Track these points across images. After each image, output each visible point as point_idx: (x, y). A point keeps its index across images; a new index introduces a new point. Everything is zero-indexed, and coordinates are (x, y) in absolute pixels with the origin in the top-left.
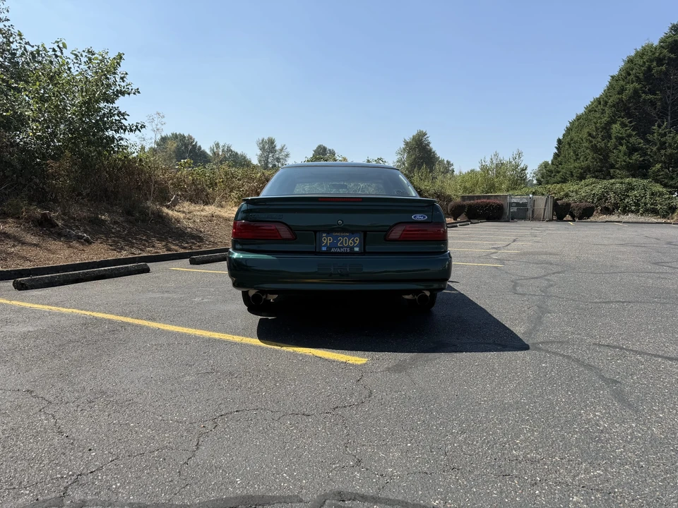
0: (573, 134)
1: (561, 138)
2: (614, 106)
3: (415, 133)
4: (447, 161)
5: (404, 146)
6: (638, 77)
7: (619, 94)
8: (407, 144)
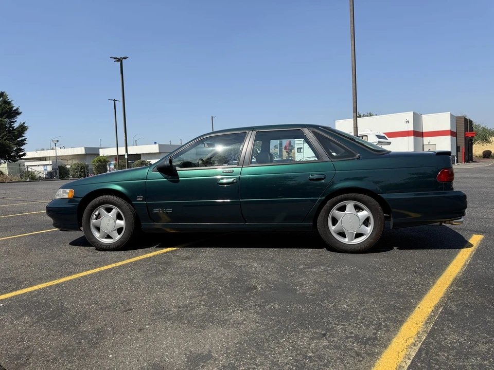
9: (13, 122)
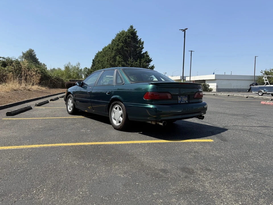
0: (99, 58)
1: (94, 59)
2: (116, 50)
3: (28, 50)
4: (43, 64)
5: (22, 55)
6: (123, 41)
7: (117, 46)
8: (24, 54)
9: (149, 65)
